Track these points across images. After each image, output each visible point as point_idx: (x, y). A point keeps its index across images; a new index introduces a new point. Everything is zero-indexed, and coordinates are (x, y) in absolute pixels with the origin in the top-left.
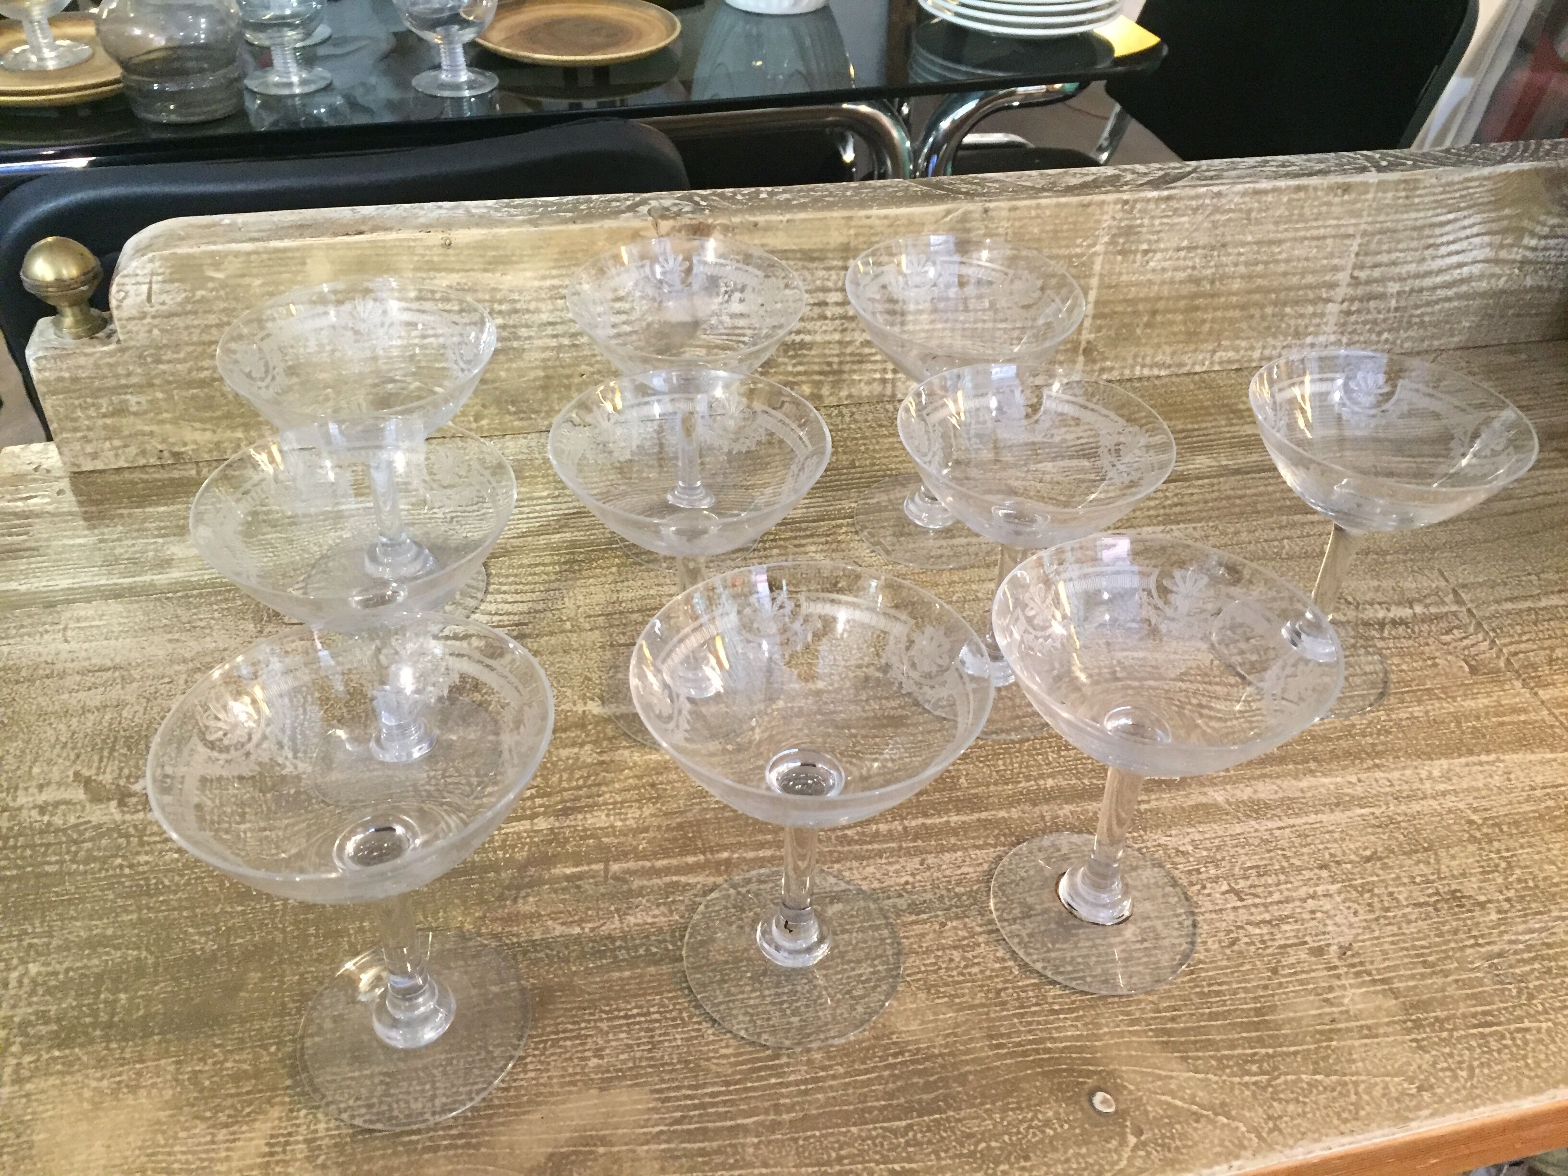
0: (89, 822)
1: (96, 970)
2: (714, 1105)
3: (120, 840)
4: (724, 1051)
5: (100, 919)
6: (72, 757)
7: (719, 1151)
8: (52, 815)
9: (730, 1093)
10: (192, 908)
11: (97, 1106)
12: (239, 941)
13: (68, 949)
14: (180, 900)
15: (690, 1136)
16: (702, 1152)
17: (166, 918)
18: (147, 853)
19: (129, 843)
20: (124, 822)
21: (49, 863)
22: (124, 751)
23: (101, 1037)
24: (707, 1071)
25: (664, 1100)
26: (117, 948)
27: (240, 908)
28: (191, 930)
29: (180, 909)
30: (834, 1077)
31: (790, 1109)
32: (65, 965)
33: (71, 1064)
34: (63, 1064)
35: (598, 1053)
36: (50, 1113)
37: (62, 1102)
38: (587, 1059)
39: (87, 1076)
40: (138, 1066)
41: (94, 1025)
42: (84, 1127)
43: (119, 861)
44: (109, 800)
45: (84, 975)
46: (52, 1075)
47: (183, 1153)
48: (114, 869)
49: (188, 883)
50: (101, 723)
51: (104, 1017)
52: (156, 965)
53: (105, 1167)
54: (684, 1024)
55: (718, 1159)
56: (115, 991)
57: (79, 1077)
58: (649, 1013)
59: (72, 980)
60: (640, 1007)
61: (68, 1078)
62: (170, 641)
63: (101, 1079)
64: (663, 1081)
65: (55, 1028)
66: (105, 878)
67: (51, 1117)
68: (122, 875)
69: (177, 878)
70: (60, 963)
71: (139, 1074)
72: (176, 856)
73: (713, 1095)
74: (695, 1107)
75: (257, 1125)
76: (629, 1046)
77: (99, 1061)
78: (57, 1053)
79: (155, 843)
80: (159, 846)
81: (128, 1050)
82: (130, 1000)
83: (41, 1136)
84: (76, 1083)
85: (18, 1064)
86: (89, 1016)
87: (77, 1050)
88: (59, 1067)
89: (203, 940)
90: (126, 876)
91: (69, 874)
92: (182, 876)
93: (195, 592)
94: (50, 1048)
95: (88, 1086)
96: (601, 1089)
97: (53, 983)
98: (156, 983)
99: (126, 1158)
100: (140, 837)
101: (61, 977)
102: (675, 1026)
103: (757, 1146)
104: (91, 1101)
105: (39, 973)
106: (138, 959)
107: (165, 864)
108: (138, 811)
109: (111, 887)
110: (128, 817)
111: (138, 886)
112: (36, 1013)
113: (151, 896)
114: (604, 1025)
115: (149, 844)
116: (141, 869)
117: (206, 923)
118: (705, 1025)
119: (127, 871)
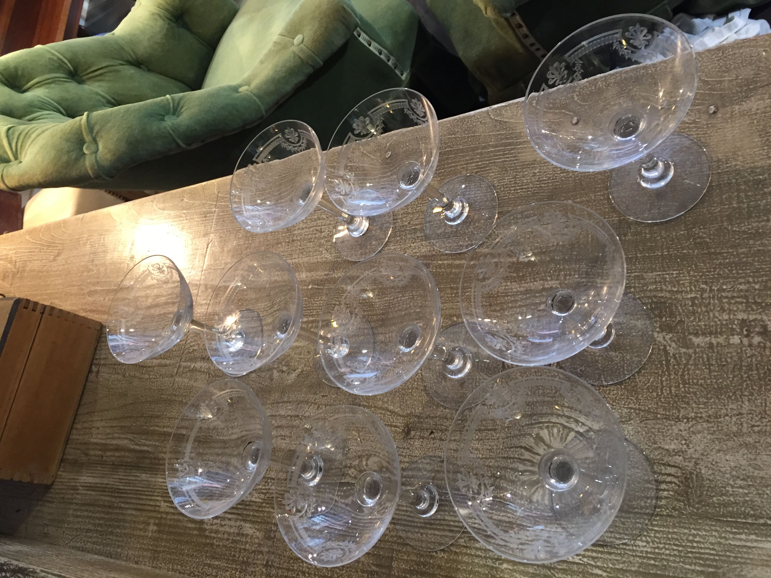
1: (753, 220)
2: (500, 155)
3: (759, 301)
4: (492, 174)
5: (759, 250)
7: (502, 139)
9: (495, 159)
10: (710, 254)
11: (734, 153)
12: (682, 233)
14: (718, 259)
15: (510, 144)
16: (508, 139)
17: (722, 249)
18: (741, 290)
19: (754, 298)
20: (760, 313)
23: (741, 185)
24: (500, 167)
25: (515, 157)
26: (744, 232)
27: (685, 251)
28: (708, 240)
29: (715, 253)
30: (461, 165)
31: (478, 154)
33: (752, 172)
34: (756, 172)
35: (534, 175)
36: (756, 150)
37: (751, 155)
38: (539, 172)
39: (743, 166)
41: (745, 191)
42: (739, 144)
43: (757, 287)
45: (759, 217)
46: (760, 167)
48: (758, 281)
49: (715, 269)
51: (742, 195)
52: (722, 222)
53: (725, 128)
54: (503, 185)
55: (503, 137)
56: (739, 208)
57: (747, 166)
58: (514, 190)
59: (765, 215)
60: (517, 193)
61: (752, 165)
62: (760, 469)
63: (736, 165)
64: (515, 163)
65: (765, 190)
66: (762, 276)
67: (754, 148)
68: (753, 277)
69: (721, 272)
71: (718, 167)
72: (725, 287)
73: (500, 158)
74: (506, 154)
76: (523, 177)
77: (739, 173)
78: (761, 177)
79: (738, 297)
80: (735, 295)
81: (726, 179)
82: (731, 203)
83: (757, 140)
84: (747, 163)
86: (750, 196)
87: (751, 179)
88: (758, 171)
89: (701, 234)
90: (750, 276)
92: (719, 274)
93: (750, 521)
94: (765, 179)
95: (741, 162)
96: (535, 160)
98: (719, 211)
99: (717, 132)
100: (747, 302)
102: (506, 184)
103: (491, 141)
104: (738, 156)
106: (732, 225)
107: (730, 282)
108: (753, 320)
109: (758, 271)
110: (759, 317)
111: (742, 270)
113: (733, 262)
114: (531, 185)
115: (741, 297)
116: (743, 280)
117: (700, 243)
118: (496, 185)
119: (751, 280)
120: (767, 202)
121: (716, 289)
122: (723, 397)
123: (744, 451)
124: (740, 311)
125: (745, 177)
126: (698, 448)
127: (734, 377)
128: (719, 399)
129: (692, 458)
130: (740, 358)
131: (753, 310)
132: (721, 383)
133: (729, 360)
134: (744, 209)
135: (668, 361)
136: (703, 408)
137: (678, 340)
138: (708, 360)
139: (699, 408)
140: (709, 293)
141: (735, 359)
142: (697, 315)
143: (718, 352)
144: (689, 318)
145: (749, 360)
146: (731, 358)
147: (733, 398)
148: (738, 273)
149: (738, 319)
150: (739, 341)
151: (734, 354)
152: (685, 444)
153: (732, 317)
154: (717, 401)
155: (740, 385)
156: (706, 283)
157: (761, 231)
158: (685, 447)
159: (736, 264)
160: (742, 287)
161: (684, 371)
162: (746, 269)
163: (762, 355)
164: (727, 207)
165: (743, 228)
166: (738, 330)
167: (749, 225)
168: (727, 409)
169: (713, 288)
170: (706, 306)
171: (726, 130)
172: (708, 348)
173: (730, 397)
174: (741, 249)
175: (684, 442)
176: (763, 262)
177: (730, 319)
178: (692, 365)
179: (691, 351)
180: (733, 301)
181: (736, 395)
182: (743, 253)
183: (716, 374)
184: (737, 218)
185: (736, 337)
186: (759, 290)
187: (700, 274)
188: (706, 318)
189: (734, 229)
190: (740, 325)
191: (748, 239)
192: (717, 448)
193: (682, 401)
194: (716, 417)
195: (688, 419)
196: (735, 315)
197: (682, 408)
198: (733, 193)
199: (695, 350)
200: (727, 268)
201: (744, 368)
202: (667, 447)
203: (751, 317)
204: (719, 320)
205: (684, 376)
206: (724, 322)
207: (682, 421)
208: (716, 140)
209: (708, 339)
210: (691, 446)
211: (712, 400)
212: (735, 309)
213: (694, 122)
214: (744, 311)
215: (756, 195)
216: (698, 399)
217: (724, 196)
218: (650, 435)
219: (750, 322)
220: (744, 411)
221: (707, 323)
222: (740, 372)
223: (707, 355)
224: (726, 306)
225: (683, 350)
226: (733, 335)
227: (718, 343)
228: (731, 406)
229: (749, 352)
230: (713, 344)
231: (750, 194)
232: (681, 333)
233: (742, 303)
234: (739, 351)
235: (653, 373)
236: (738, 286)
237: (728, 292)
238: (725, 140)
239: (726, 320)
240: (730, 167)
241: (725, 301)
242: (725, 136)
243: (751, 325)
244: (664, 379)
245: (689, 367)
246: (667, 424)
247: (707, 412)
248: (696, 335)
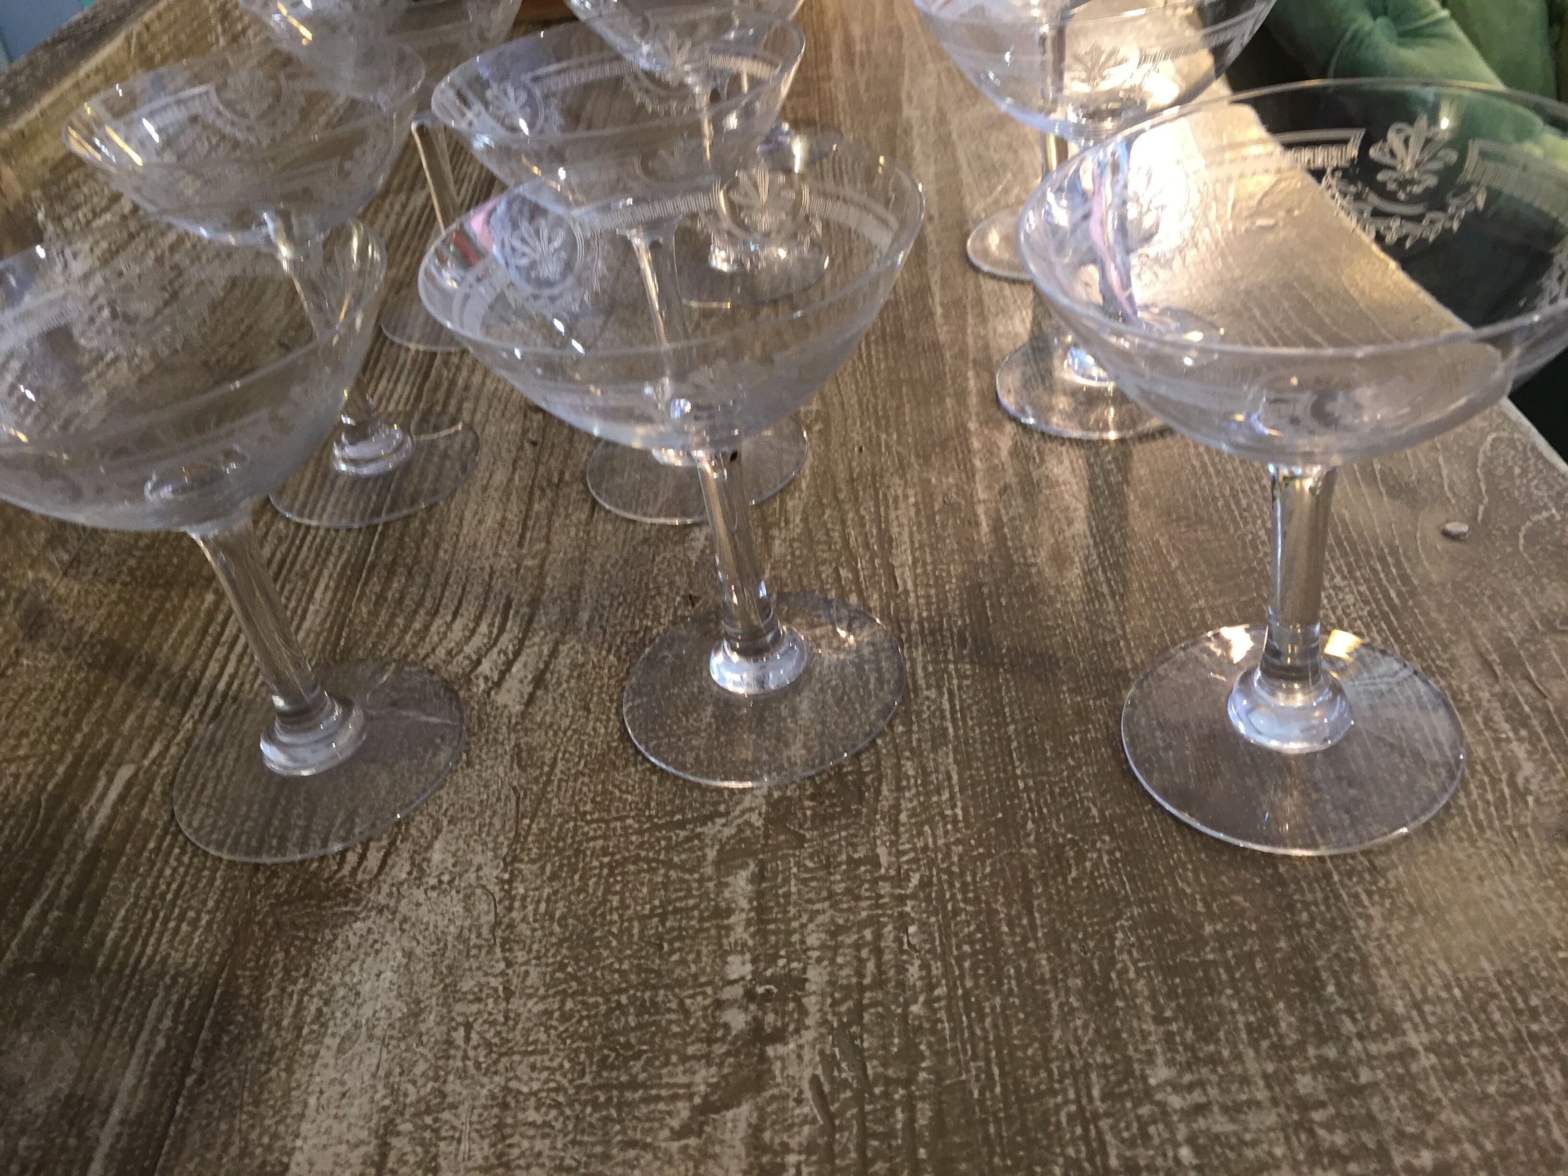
0: (815, 1081)
1: (1158, 980)
3: (867, 1017)
5: (1047, 1005)
6: (632, 1153)
8: (786, 1149)
10: (1026, 884)
11: (1416, 909)
12: (1094, 812)
13: (1115, 1034)
14: (1009, 904)
17: (1046, 913)
18: (901, 969)
19: (874, 1004)
20: (824, 1022)
21: (911, 1120)
22: (637, 1066)
23: (1290, 937)
26: (1109, 963)
27: (1030, 825)
28: (1073, 875)
29: (1028, 897)
32: (1149, 1026)
33: (1349, 966)
34: (1348, 973)
36: (1443, 965)
37: (1419, 953)
39: (1365, 938)
40: (1336, 878)
41: (1268, 951)
42: (1457, 917)
43: (916, 1009)
44: (763, 1058)
45: (1171, 994)
46: (1373, 984)
47: (1468, 794)
48: (935, 1011)
49: (975, 901)
50: (547, 1124)
51: (1252, 945)
52: (1142, 903)
53: (1513, 873)
56: (1200, 941)
57: (1369, 948)
59: (1180, 1009)
61: (1375, 960)
62: (341, 1050)
63: (1369, 919)
65: (1281, 1005)
66: (954, 1020)
67: (1448, 960)
68: (950, 997)
69: (963, 918)
70: (1145, 1035)
71: (1350, 874)
72: (912, 929)
75: (1408, 725)
77: (1335, 928)
78: (1331, 989)
79: (879, 965)
80: (888, 957)
81: (1309, 897)
82: (1212, 917)
83: (1485, 964)
84: (1380, 947)
85: (1360, 1037)
86: (1252, 966)
87: (1320, 963)
88: (1355, 978)
89: (1093, 855)
90: (952, 988)
91: (940, 1078)
92: (956, 912)
93: (204, 1035)
94: (1324, 1001)
95: (1383, 931)
97: (1189, 1035)
98: (1180, 894)
99: (1492, 854)
100: (862, 988)
101: (1174, 1027)
104: (1407, 921)
105: (1170, 1063)
106: (1133, 929)
107: (930, 941)
108: (801, 1006)
109: (973, 1007)
110: (811, 1020)
111: (974, 968)
112: (1254, 1044)
113: (999, 944)
115: (881, 973)
116: (937, 972)
117: (1060, 858)
119: (940, 991)
120: (1233, 1012)
121: (908, 909)
122: (564, 951)
123: (400, 1009)
124: (831, 974)
125: (1325, 947)
126: (423, 909)
127: (622, 973)
128: (560, 944)
129: (400, 896)
130: (681, 983)
131: (835, 1003)
132: (608, 946)
133: (675, 957)
134: (1197, 954)
135: (681, 825)
136: (536, 911)
137: (742, 840)
138: (676, 911)
139: (538, 902)
140: (892, 896)
141: (678, 972)
142: (821, 874)
143: (702, 930)
144: (811, 857)
145: (674, 1005)
146: (683, 962)
147: (559, 975)
148: (960, 959)
149: (804, 970)
150: (734, 977)
151: (693, 968)
152: (441, 882)
153: (815, 954)
154: (554, 940)
155: (595, 988)
156: (925, 884)
157: (1120, 1004)
158: (433, 881)
159: (994, 954)
160: (914, 971)
161: (647, 860)
162: (976, 977)
163: (684, 1035)
164: (1200, 907)
165: (1125, 957)
166: (769, 973)
167: (1138, 971)
168: (527, 963)
169: (910, 903)
170: (848, 891)
171: (1507, 878)
172: (717, 906)
173: (562, 967)
174: (1049, 959)
175: (446, 878)
176: (1006, 1018)
177: (805, 951)
178: (666, 876)
179: (709, 870)
180: (864, 953)
181: (565, 981)
182: (1033, 965)
183: (636, 931)
184: (1160, 938)
185: (749, 967)
186: (905, 1016)
187: (955, 869)
188: (812, 895)
189: (1120, 935)
190: (788, 975)
191: (1087, 973)
192: (418, 951)
193: (561, 867)
194: (505, 941)
195: (510, 882)
196: (819, 960)
197: (543, 868)
198: (1257, 919)
199: (710, 879)
200: (979, 929)
201: (647, 995)
202: (437, 845)
203: (811, 1002)
204: (803, 926)
205: (635, 863)
206: (795, 938)
207: (505, 870)
208: (1461, 856)
209: (744, 903)
210: (433, 894)
211: (557, 929)
212: (840, 960)
213: (1520, 795)
214: (832, 983)
215: (1257, 981)
216: (567, 898)
217: (1238, 898)
218: (477, 808)
219: (797, 1000)
220: (515, 1003)
221: (794, 898)
222: (636, 987)
223: (696, 907)
224: (850, 939)
225: (711, 854)
226: (754, 961)
227: (729, 928)
228: (534, 973)
229: (697, 1004)
230: (728, 917)
231: (1259, 965)
232: (766, 845)
233: (860, 975)
234: (703, 979)
235: (650, 798)
236: (917, 962)
237: (898, 940)
238: (1465, 880)
239: (803, 942)
240: (1359, 902)
241: (868, 934)
242: (1481, 878)
243: (786, 1001)
244: (630, 821)
245: (662, 871)
246: (501, 839)
247: (524, 919)
248: (758, 878)
